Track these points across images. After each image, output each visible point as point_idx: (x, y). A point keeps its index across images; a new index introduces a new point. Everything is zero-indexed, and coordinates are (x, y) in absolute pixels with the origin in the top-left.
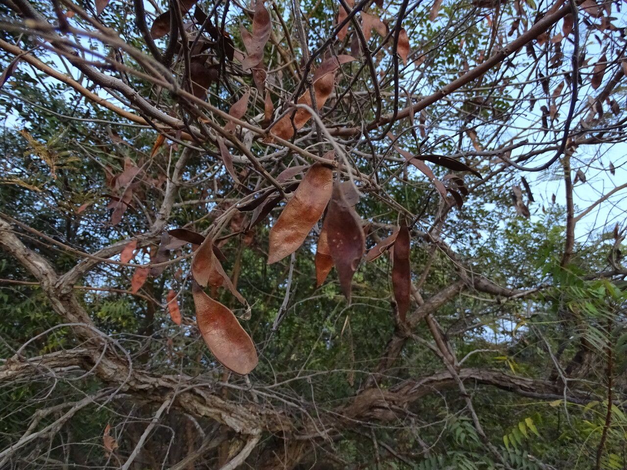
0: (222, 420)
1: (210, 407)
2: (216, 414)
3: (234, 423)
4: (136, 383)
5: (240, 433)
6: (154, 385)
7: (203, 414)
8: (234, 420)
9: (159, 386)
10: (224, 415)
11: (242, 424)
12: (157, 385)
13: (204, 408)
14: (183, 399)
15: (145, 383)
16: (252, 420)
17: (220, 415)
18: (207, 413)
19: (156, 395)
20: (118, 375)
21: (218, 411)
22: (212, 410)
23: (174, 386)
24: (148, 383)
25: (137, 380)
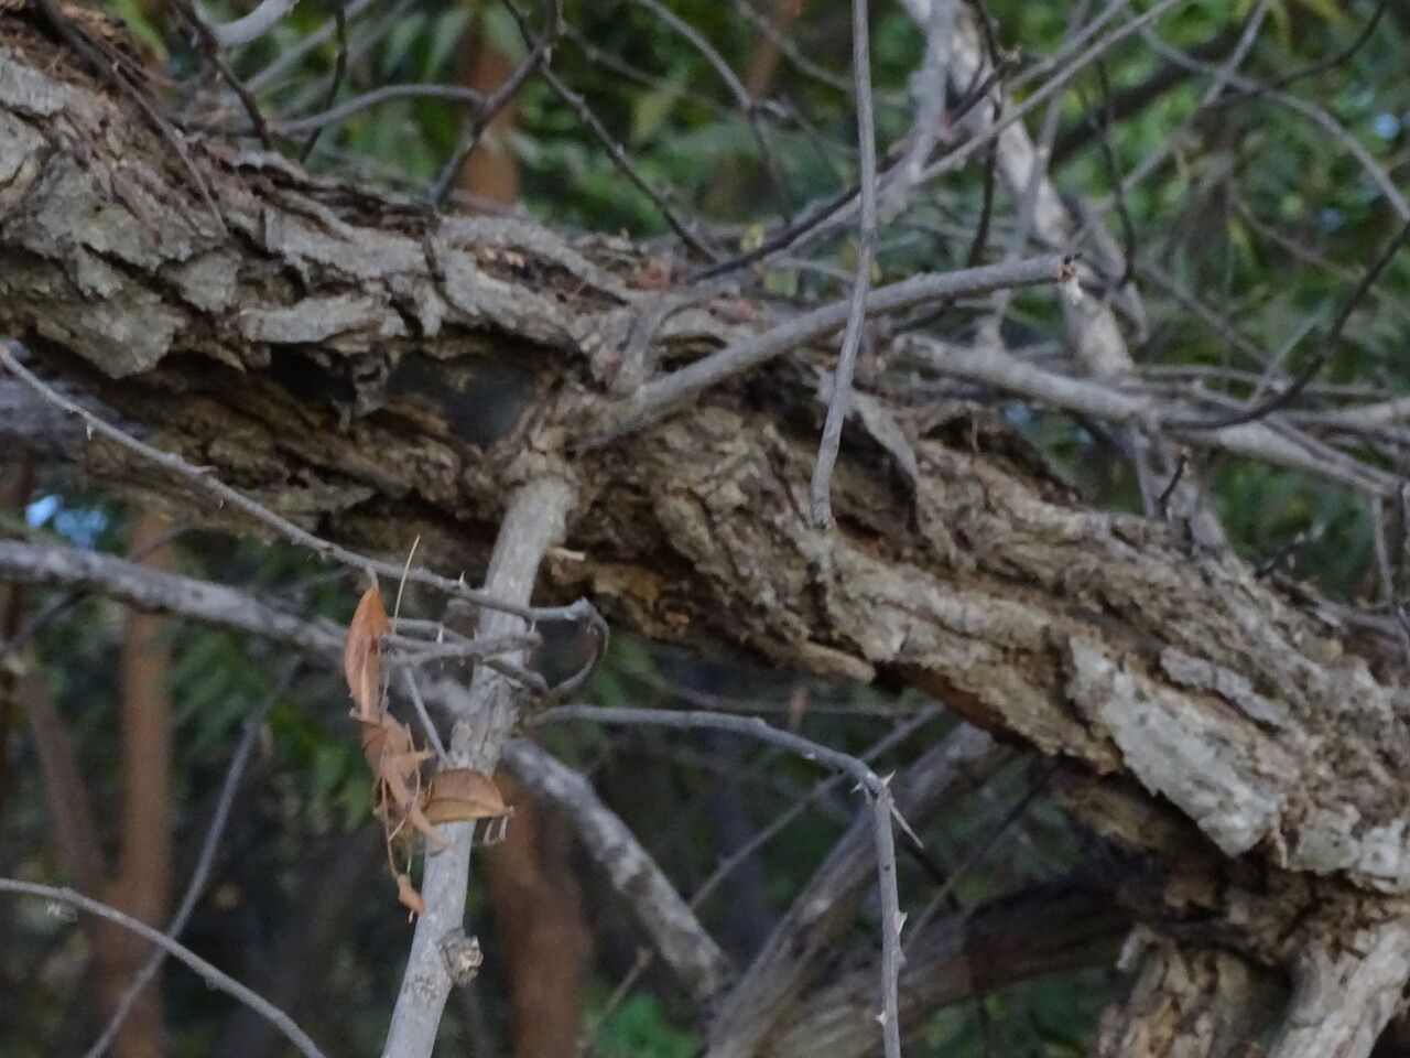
0: (1073, 712)
1: (947, 572)
2: (1011, 651)
3: (1198, 754)
4: (246, 281)
5: (1260, 855)
6: (404, 307)
7: (885, 644)
8: (1196, 716)
9: (455, 329)
10: (1092, 661)
11: (1270, 757)
12: (432, 314)
13: (891, 582)
14: (694, 473)
15: (331, 284)
16: (1357, 720)
17: (1053, 661)
18: (925, 635)
19: (410, 431)
20: (76, 186)
21: (1029, 618)
22: (972, 608)
23: (593, 334)
24: (355, 287)
25: (250, 246)
